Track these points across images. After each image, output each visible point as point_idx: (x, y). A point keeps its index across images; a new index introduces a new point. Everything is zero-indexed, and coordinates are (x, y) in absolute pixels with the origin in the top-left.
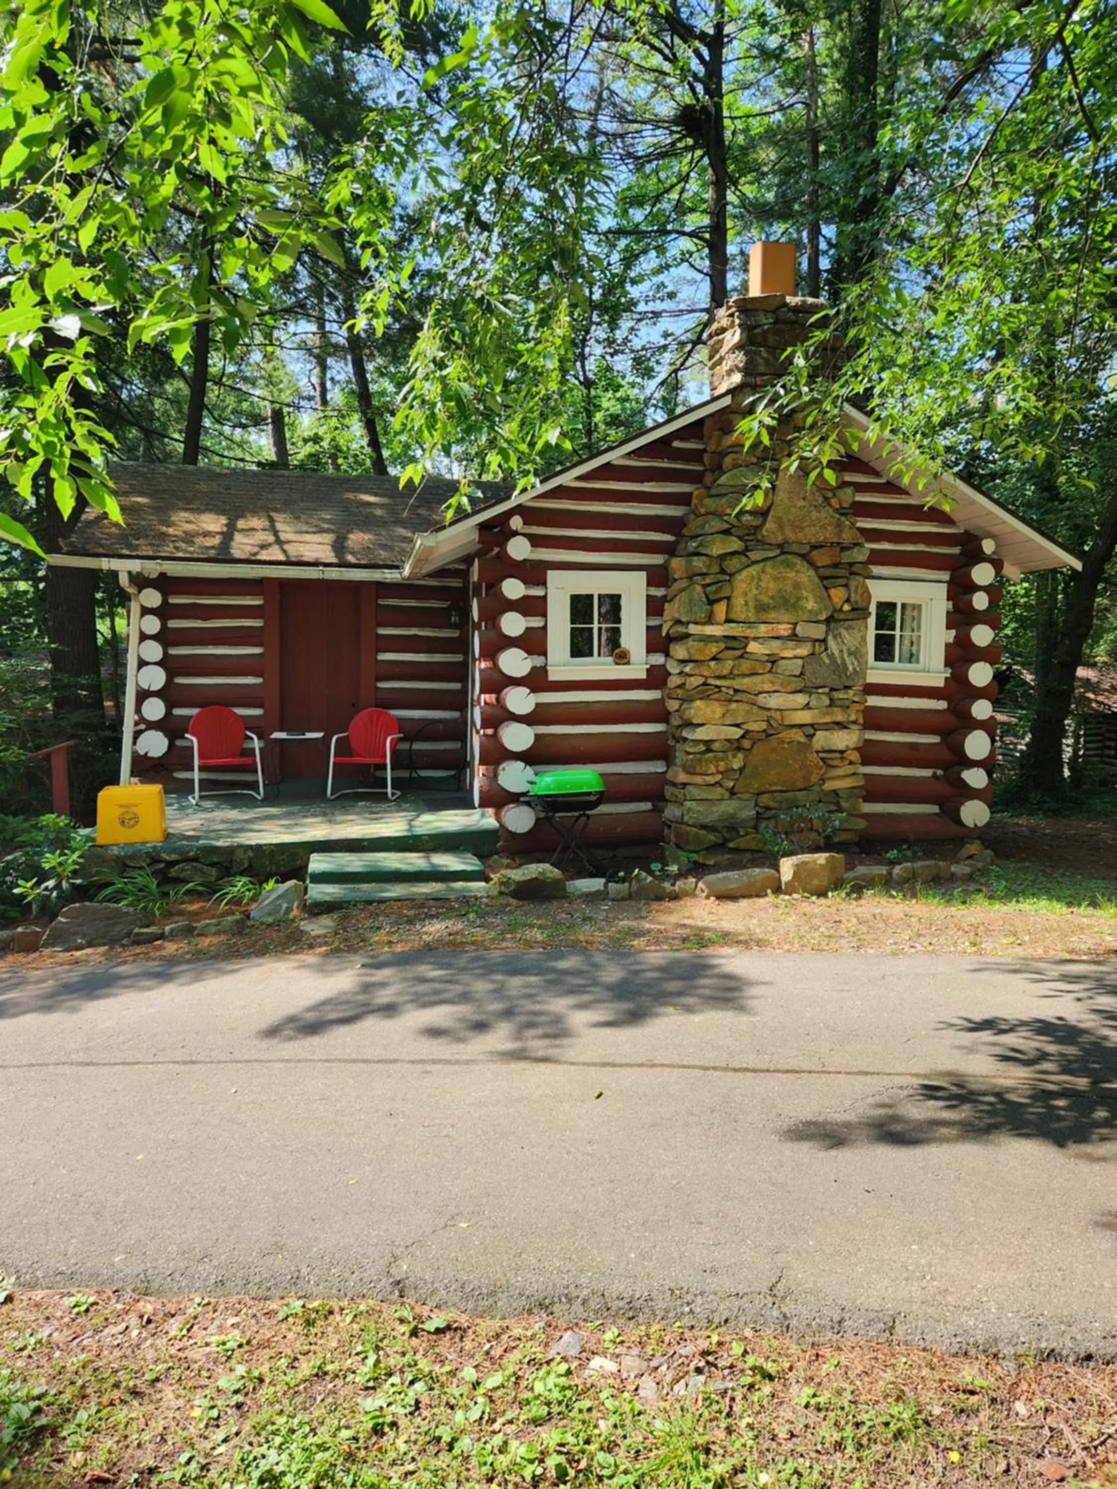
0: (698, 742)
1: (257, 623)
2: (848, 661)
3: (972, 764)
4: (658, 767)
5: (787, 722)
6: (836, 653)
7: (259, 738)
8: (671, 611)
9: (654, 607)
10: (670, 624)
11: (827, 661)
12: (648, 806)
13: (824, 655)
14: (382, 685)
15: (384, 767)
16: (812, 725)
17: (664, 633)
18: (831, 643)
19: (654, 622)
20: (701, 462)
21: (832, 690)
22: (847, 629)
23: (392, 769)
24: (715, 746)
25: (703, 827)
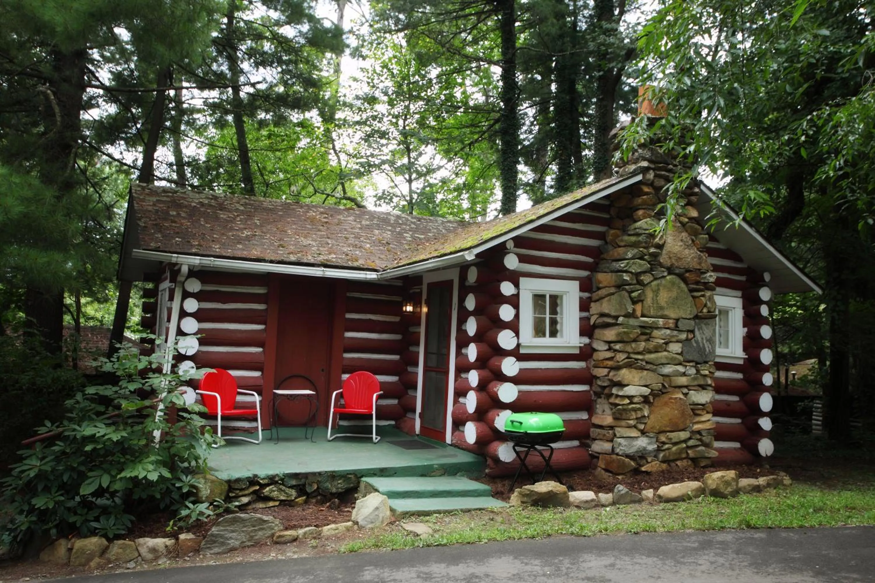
0: (623, 397)
1: (261, 307)
2: (706, 346)
3: (764, 415)
4: (584, 416)
5: (673, 385)
6: (700, 339)
7: (259, 395)
8: (595, 308)
9: (584, 306)
10: (595, 317)
11: (695, 345)
12: (576, 443)
13: (693, 341)
14: (347, 355)
15: (370, 417)
16: (686, 387)
17: (592, 323)
18: (697, 333)
19: (585, 314)
20: (608, 212)
21: (697, 363)
22: (705, 324)
23: (377, 419)
24: (636, 400)
25: (627, 456)
